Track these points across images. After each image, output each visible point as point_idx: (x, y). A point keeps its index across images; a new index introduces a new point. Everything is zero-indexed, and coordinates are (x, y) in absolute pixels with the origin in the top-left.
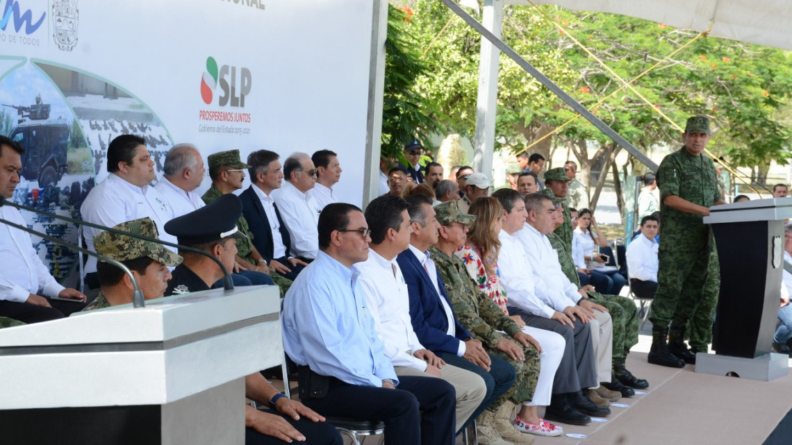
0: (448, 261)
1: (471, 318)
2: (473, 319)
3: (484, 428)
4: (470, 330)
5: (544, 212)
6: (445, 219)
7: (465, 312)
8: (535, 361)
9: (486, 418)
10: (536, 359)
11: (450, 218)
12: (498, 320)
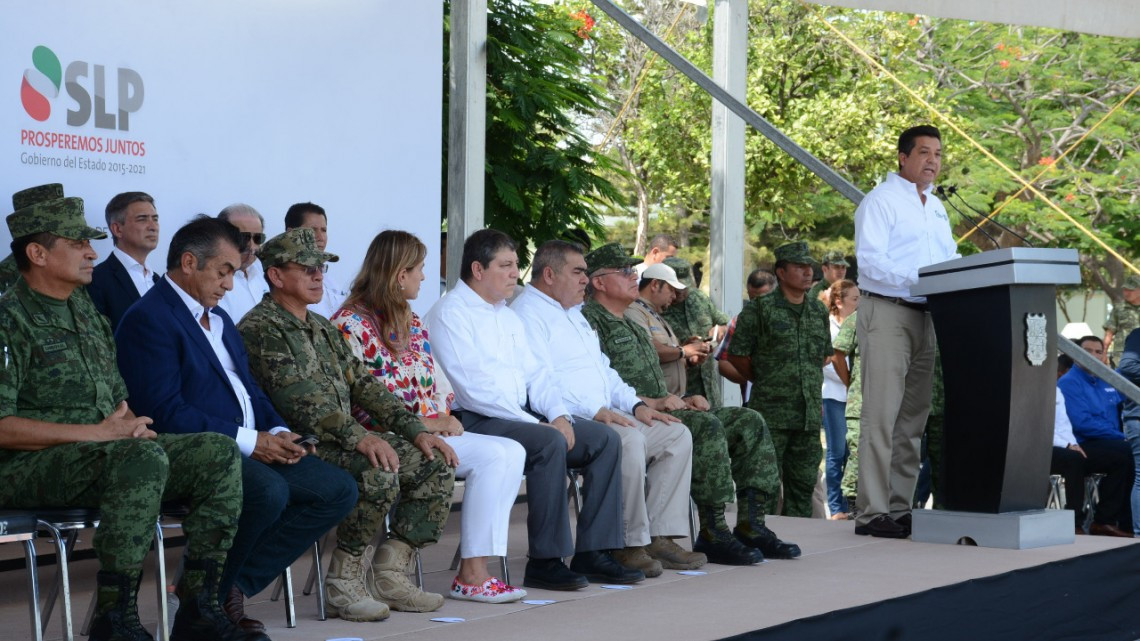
0: (292, 323)
1: (315, 405)
2: (317, 407)
3: (343, 581)
4: (312, 424)
5: (567, 270)
6: (278, 256)
7: (307, 397)
8: (440, 478)
9: (344, 566)
10: (442, 474)
11: (286, 256)
12: (390, 416)
